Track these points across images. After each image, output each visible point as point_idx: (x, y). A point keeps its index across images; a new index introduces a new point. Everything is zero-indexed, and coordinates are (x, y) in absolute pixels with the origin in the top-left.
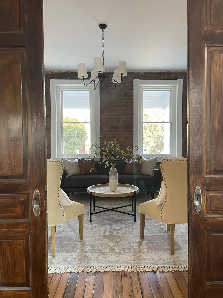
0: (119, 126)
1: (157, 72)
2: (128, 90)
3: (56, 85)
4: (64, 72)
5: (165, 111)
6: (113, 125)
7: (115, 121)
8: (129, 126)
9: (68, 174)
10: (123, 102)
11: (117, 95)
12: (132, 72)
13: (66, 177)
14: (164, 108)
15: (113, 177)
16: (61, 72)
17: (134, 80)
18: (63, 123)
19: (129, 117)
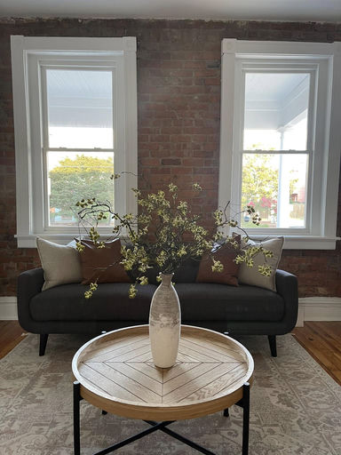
0: (185, 158)
1: (282, 21)
2: (209, 67)
3: (26, 52)
4: (47, 18)
5: (282, 135)
6: (169, 155)
7: (175, 144)
8: (207, 159)
9: (48, 280)
10: (196, 98)
11: (179, 80)
12: (218, 20)
13: (43, 289)
14: (281, 128)
15: (164, 320)
16: (40, 19)
17: (225, 42)
18: (46, 149)
19: (211, 135)
